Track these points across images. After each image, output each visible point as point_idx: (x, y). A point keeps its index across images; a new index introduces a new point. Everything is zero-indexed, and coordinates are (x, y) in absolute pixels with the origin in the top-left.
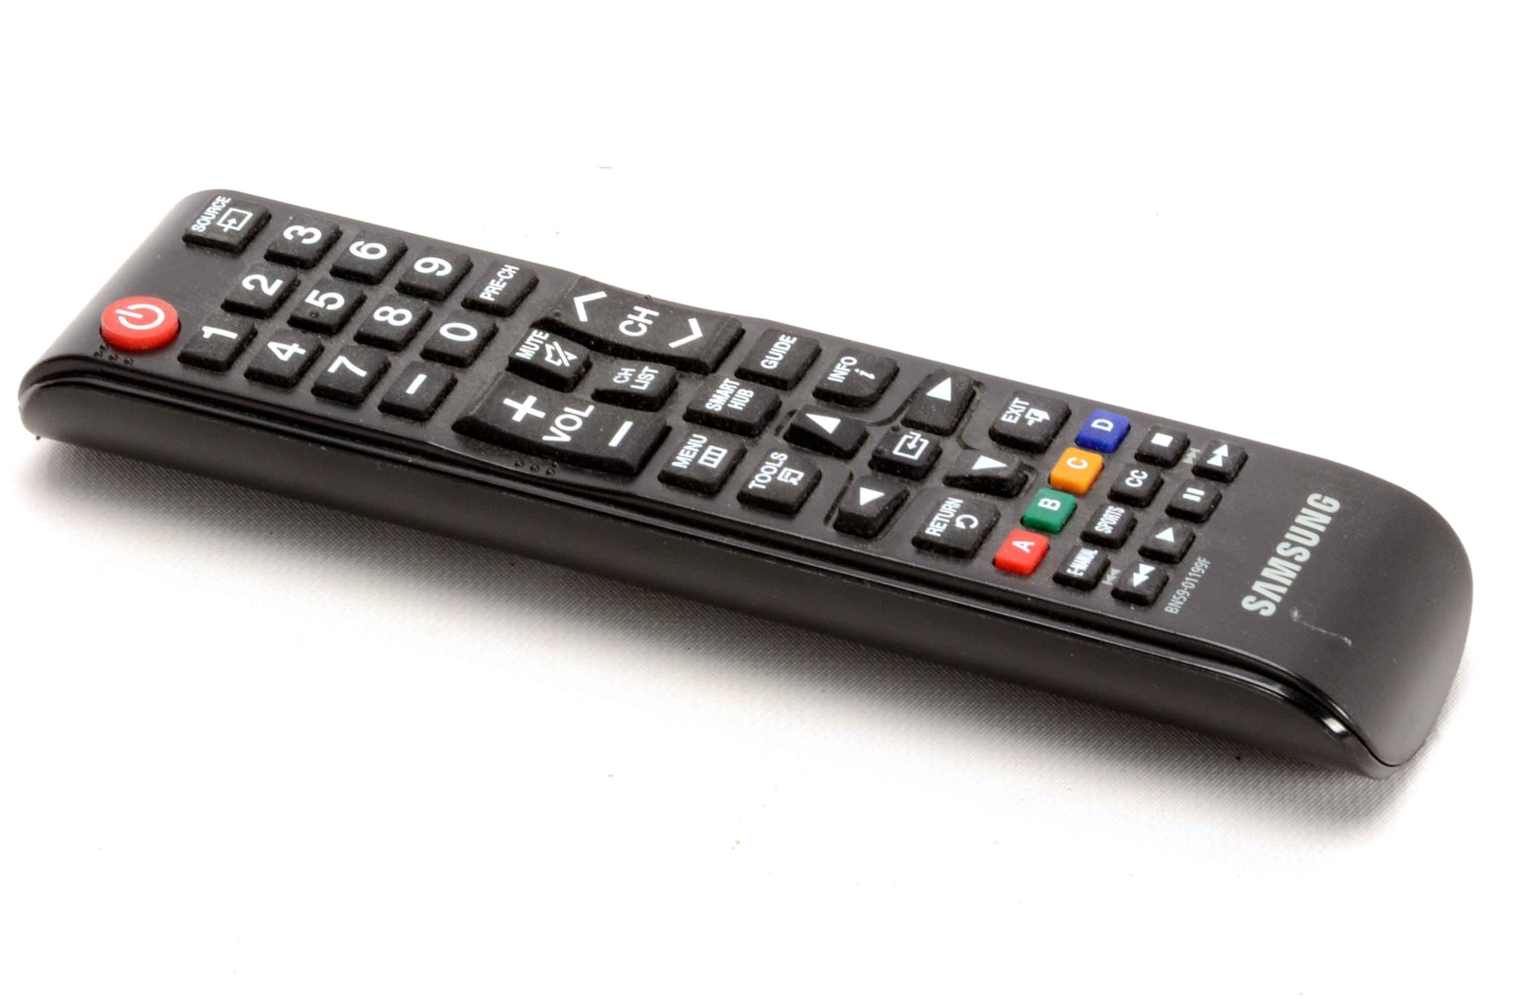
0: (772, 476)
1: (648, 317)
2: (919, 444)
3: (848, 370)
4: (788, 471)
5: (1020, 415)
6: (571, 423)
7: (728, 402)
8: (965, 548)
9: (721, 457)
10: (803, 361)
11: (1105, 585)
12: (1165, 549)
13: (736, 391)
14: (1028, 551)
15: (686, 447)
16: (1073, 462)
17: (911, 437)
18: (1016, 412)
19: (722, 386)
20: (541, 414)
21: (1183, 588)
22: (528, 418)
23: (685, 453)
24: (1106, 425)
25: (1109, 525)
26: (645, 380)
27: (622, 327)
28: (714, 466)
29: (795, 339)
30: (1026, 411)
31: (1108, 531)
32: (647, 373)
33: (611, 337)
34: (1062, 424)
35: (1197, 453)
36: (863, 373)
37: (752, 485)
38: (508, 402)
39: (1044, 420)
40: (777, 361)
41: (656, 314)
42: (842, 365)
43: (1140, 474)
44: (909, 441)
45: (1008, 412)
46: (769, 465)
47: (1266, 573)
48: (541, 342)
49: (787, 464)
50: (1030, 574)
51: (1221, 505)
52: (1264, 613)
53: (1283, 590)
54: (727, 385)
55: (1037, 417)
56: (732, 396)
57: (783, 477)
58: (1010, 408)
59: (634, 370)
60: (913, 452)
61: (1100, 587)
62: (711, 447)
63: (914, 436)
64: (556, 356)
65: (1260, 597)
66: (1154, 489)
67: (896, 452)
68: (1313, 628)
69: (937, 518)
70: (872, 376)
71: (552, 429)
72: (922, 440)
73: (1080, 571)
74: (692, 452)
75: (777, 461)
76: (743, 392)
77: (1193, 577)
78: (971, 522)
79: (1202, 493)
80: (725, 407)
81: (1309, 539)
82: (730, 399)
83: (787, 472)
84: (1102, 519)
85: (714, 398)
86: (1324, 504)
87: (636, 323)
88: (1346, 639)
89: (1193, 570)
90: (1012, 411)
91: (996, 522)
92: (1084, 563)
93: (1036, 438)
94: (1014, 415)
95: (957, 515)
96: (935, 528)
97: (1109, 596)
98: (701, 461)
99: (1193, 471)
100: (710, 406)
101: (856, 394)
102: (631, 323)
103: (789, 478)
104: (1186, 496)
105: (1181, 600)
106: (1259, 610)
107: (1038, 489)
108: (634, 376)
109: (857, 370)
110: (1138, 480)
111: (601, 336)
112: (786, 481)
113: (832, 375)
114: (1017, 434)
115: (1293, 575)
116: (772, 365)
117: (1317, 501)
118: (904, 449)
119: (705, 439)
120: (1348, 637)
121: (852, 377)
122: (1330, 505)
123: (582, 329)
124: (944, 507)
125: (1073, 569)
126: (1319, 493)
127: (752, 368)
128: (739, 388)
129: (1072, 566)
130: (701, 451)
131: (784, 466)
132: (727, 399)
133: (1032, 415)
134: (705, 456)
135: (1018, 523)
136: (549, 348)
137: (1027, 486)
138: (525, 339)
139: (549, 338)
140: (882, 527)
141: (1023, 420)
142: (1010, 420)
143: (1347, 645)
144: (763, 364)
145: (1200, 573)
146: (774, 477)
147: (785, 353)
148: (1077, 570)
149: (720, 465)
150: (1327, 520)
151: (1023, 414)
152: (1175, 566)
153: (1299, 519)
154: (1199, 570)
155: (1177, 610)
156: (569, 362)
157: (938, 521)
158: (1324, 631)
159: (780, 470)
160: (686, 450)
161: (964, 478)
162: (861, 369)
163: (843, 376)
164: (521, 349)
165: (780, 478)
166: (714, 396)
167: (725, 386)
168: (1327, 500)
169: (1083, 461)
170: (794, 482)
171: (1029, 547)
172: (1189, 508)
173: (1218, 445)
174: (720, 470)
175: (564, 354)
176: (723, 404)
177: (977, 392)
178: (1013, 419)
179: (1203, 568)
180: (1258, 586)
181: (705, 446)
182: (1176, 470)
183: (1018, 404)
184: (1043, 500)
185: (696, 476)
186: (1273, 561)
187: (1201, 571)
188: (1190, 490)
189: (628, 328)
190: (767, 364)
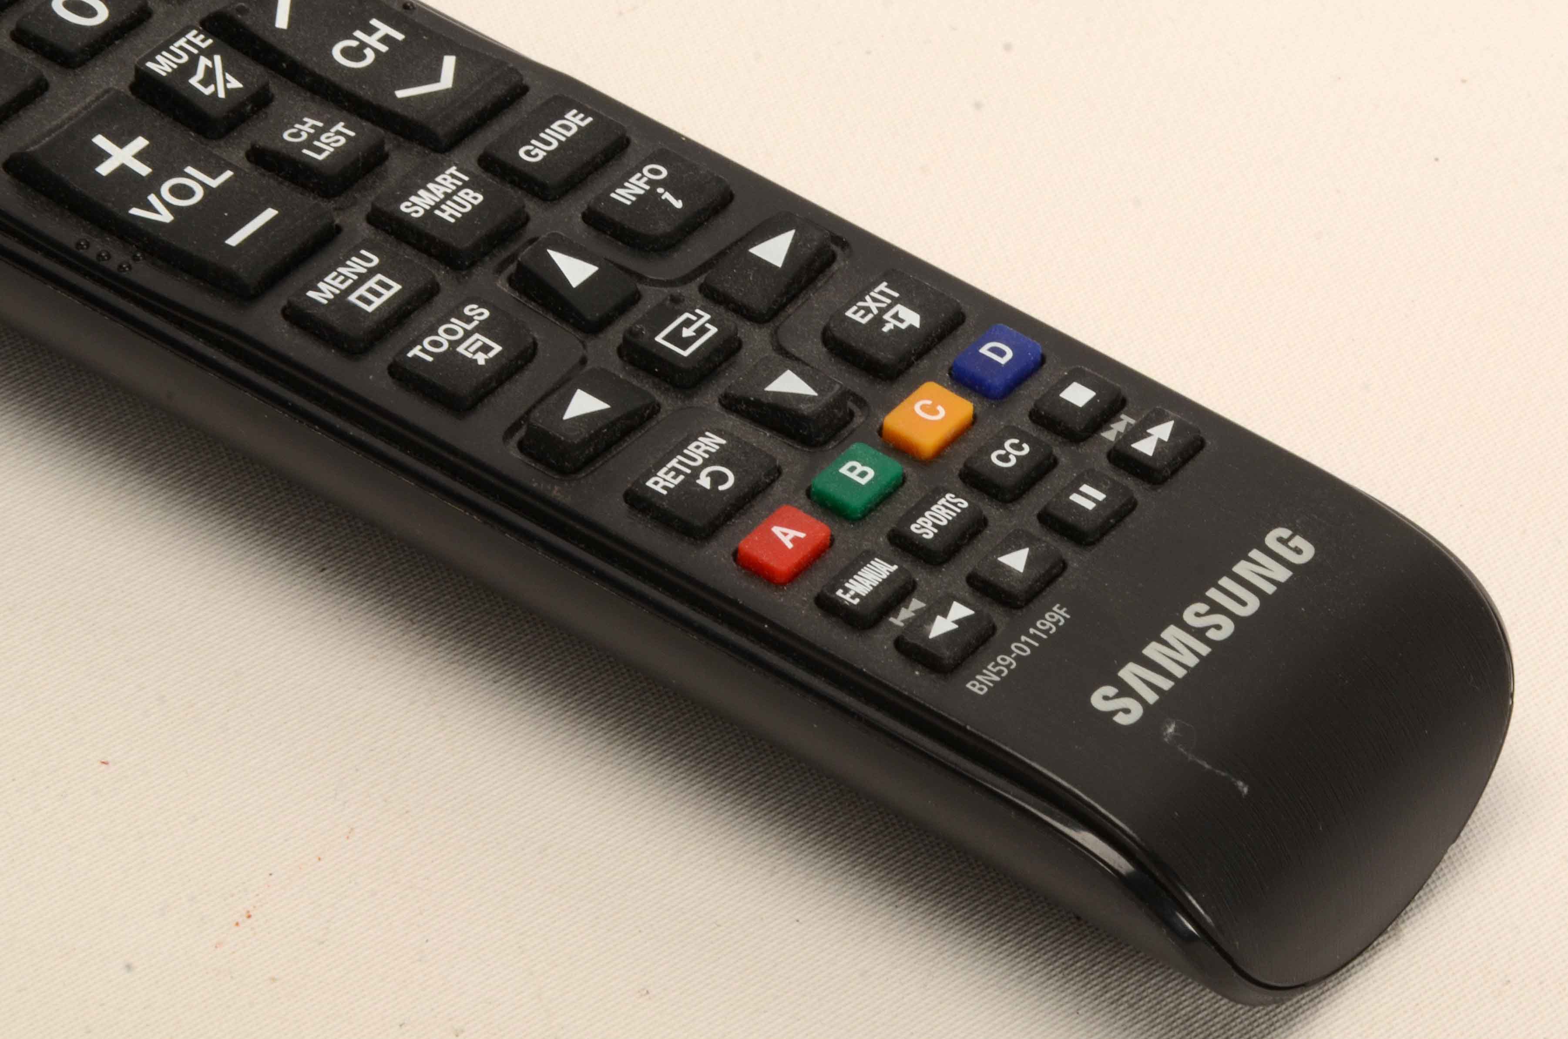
0: (450, 342)
1: (386, 39)
2: (702, 331)
3: (647, 187)
4: (481, 339)
5: (876, 312)
6: (187, 192)
7: (437, 206)
8: (697, 523)
9: (387, 295)
10: (586, 157)
11: (891, 623)
12: (1004, 582)
13: (459, 189)
14: (790, 546)
15: (341, 270)
16: (923, 408)
17: (694, 318)
18: (873, 306)
19: (439, 179)
20: (144, 170)
21: (1009, 652)
22: (123, 171)
23: (334, 279)
24: (1002, 353)
25: (935, 525)
26: (328, 144)
27: (336, 52)
28: (370, 309)
29: (590, 120)
30: (890, 307)
31: (929, 533)
32: (338, 133)
33: (312, 63)
34: (941, 337)
35: (1128, 424)
36: (667, 196)
37: (416, 351)
38: (100, 141)
39: (911, 327)
40: (544, 151)
41: (400, 36)
42: (643, 176)
43: (1018, 447)
44: (688, 323)
45: (860, 304)
46: (457, 324)
47: (1152, 651)
48: (195, 51)
49: (484, 328)
50: (784, 584)
51: (1130, 523)
52: (1121, 719)
53: (1166, 684)
54: (449, 178)
55: (902, 321)
56: (448, 196)
57: (466, 349)
58: (867, 298)
59: (320, 124)
60: (685, 343)
61: (883, 627)
62: (379, 277)
63: (700, 317)
64: (209, 77)
65: (1125, 690)
66: (1033, 474)
67: (659, 339)
68: (1190, 757)
69: (674, 463)
70: (678, 204)
71: (152, 198)
72: (708, 326)
73: (857, 595)
74: (347, 278)
75: (469, 320)
76: (467, 194)
77: (1034, 637)
78: (723, 478)
79: (1100, 496)
80: (429, 213)
81: (1243, 603)
82: (443, 202)
83: (478, 340)
84: (927, 514)
85: (419, 196)
86: (1291, 548)
87: (363, 45)
88: (1240, 784)
89: (1038, 624)
90: (869, 302)
91: (769, 485)
92: (868, 583)
93: (885, 356)
94: (868, 310)
95: (706, 463)
96: (665, 480)
97: (888, 645)
98: (353, 298)
99: (1109, 455)
100: (407, 207)
101: (641, 229)
102: (354, 43)
103: (474, 353)
104: (1075, 498)
105: (999, 673)
106: (1114, 713)
107: (853, 442)
108: (318, 133)
109: (660, 190)
110: (1011, 457)
111: (298, 58)
112: (469, 355)
113: (619, 191)
114: (858, 344)
115: (1192, 661)
116: (537, 155)
117: (1280, 540)
118: (675, 337)
119: (376, 261)
120: (1243, 780)
121: (648, 200)
122: (1298, 551)
123: (272, 40)
124: (692, 447)
125: (846, 591)
126: (1289, 528)
127: (502, 155)
128: (466, 185)
129: (847, 585)
130: (362, 279)
131: (477, 330)
132: (438, 200)
133: (896, 316)
134: (362, 291)
135: (802, 494)
136: (204, 62)
137: (845, 432)
138: (172, 41)
139: (209, 47)
140: (590, 460)
141: (879, 321)
142: (857, 318)
143: (1239, 793)
144: (522, 153)
145: (1045, 632)
146: (454, 344)
147: (563, 139)
148: (852, 593)
149: (379, 309)
150: (1282, 574)
151: (882, 311)
152: (1014, 611)
153: (1242, 568)
154: (1049, 624)
155: (986, 689)
156: (227, 91)
157: (674, 469)
158: (1207, 766)
159: (468, 334)
160: (340, 274)
161: (748, 402)
162: (667, 189)
163: (634, 195)
164: (159, 58)
165: (461, 349)
166: (421, 192)
167: (445, 179)
168: (1298, 541)
169: (940, 408)
170: (481, 359)
171: (794, 540)
172: (1071, 519)
173: (1160, 419)
174: (376, 318)
175: (224, 75)
176: (428, 207)
177: (839, 258)
178: (863, 317)
179: (1056, 624)
180: (1130, 673)
181: (372, 272)
182: (1085, 449)
183: (882, 293)
184: (850, 464)
185: (335, 320)
186: (1171, 633)
187: (1051, 628)
188: (1085, 488)
189: (346, 52)
190: (528, 153)
